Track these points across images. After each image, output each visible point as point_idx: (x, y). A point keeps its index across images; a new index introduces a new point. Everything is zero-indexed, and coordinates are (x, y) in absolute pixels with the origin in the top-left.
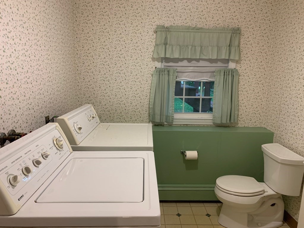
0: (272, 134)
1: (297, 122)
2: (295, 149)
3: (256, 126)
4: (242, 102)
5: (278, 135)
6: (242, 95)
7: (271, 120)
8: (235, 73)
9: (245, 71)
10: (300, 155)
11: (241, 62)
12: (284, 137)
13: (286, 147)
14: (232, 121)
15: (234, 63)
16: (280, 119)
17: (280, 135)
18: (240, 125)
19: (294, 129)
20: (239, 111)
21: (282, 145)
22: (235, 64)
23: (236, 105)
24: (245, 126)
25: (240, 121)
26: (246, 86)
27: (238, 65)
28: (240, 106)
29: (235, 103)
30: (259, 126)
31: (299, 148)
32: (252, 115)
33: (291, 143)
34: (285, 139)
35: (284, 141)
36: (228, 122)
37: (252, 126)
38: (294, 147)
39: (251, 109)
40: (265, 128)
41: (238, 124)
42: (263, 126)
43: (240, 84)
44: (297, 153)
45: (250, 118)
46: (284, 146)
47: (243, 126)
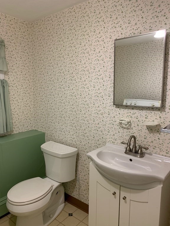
0: (44, 134)
1: (64, 122)
2: (65, 142)
3: (28, 130)
4: (14, 111)
5: (49, 134)
6: (14, 104)
7: (40, 122)
8: (5, 83)
9: (13, 83)
10: (70, 146)
11: (9, 74)
12: (54, 134)
13: (58, 142)
14: (9, 130)
15: (2, 74)
16: (49, 121)
17: (51, 134)
18: (15, 132)
19: (62, 127)
20: (13, 119)
21: (53, 141)
22: (4, 75)
23: (10, 114)
24: (20, 132)
25: (14, 128)
26: (15, 96)
27: (7, 77)
28: (13, 114)
29: (9, 112)
30: (31, 129)
31: (68, 141)
32: (24, 121)
33: (61, 138)
34: (55, 136)
35: (54, 138)
36: (5, 131)
37: (26, 131)
38: (64, 141)
39: (23, 116)
40: (36, 130)
41: (13, 131)
42: (33, 128)
43: (10, 94)
44: (67, 145)
45: (23, 124)
46: (55, 142)
47: (18, 132)
